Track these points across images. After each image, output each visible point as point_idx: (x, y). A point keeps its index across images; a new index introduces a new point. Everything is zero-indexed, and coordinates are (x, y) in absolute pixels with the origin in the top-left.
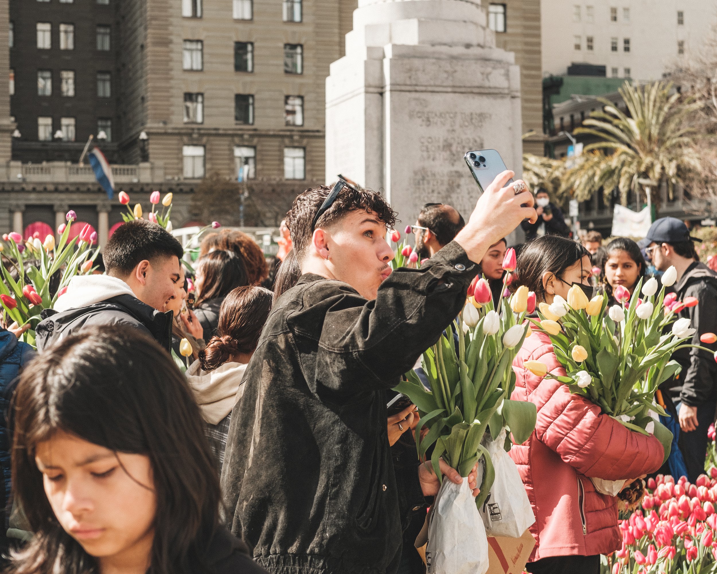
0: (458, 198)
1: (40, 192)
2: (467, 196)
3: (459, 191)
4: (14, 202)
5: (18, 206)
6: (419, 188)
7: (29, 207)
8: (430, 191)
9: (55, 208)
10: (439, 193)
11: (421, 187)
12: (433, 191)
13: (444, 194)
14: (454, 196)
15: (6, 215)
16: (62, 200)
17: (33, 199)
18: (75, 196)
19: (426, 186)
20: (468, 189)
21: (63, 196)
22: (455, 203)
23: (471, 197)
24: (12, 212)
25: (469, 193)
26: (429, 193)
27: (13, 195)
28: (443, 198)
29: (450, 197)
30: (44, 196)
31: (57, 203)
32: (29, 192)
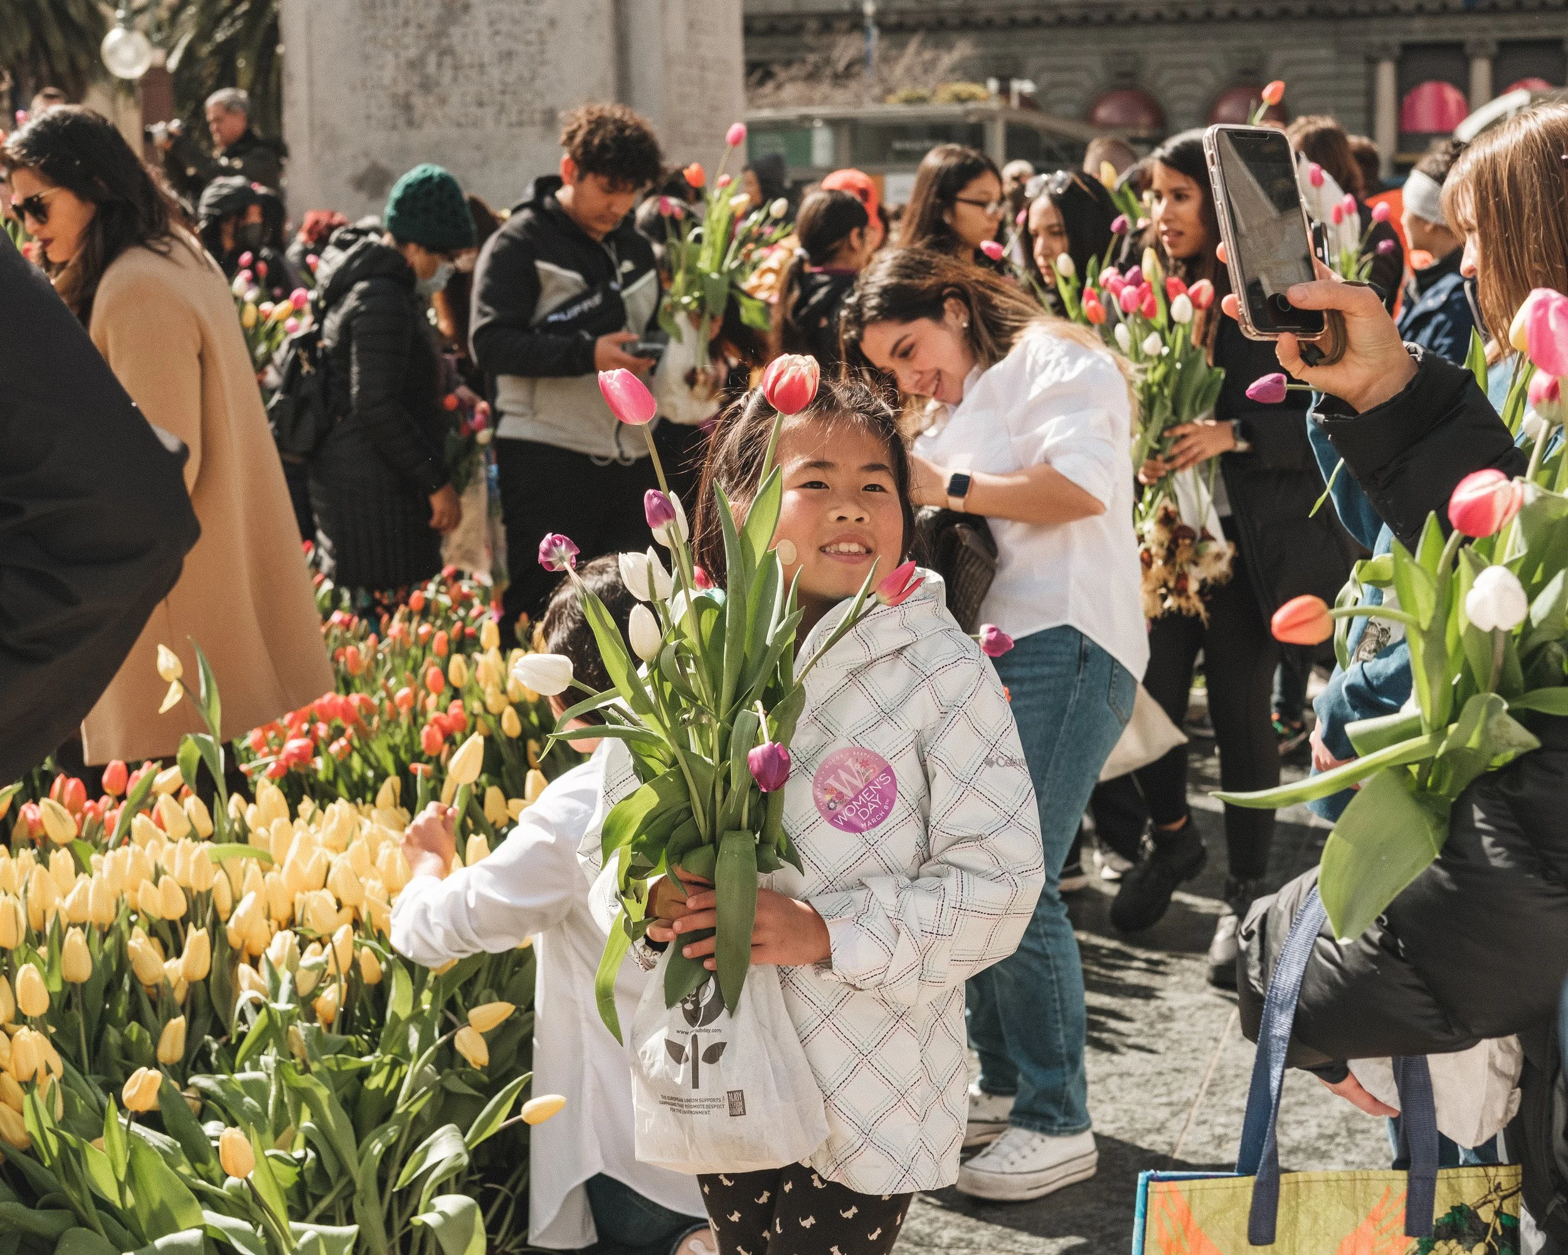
0: (465, 36)
1: (1434, 14)
2: (486, 31)
3: (467, 19)
4: (1376, 39)
5: (1385, 48)
6: (373, 18)
7: (1409, 49)
8: (400, 21)
9: (1468, 50)
10: (420, 26)
11: (379, 13)
12: (406, 23)
13: (431, 28)
14: (456, 32)
15: (1360, 68)
16: (1484, 30)
17: (1420, 30)
18: (1513, 21)
19: (390, 10)
20: (489, 14)
21: (1485, 21)
22: (459, 49)
23: (497, 33)
24: (1372, 62)
25: (491, 23)
26: (396, 27)
27: (1376, 24)
28: (429, 37)
29: (448, 36)
30: (1443, 22)
31: (1471, 37)
32: (1409, 15)
